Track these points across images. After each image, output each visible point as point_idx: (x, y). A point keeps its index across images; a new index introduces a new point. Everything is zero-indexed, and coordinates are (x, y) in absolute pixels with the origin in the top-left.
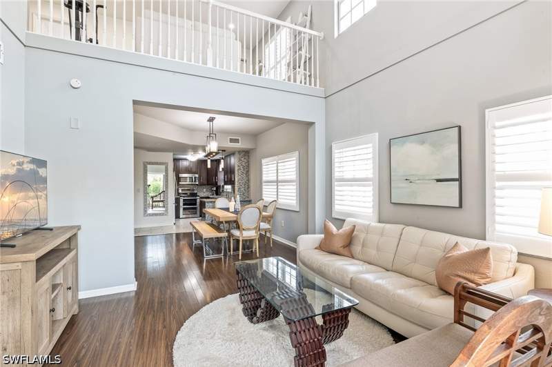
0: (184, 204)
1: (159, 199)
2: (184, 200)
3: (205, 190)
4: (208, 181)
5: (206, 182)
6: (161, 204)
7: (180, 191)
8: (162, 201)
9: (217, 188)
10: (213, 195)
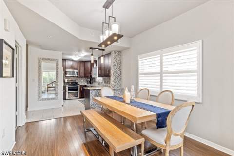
0: (69, 90)
1: (52, 86)
2: (69, 87)
3: (82, 81)
4: (85, 74)
5: (83, 76)
6: (53, 89)
7: (66, 81)
8: (54, 87)
9: (90, 79)
10: (88, 83)
